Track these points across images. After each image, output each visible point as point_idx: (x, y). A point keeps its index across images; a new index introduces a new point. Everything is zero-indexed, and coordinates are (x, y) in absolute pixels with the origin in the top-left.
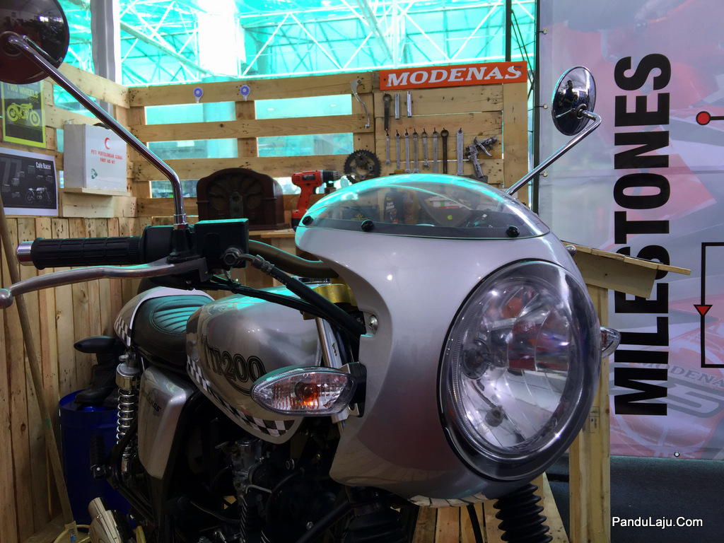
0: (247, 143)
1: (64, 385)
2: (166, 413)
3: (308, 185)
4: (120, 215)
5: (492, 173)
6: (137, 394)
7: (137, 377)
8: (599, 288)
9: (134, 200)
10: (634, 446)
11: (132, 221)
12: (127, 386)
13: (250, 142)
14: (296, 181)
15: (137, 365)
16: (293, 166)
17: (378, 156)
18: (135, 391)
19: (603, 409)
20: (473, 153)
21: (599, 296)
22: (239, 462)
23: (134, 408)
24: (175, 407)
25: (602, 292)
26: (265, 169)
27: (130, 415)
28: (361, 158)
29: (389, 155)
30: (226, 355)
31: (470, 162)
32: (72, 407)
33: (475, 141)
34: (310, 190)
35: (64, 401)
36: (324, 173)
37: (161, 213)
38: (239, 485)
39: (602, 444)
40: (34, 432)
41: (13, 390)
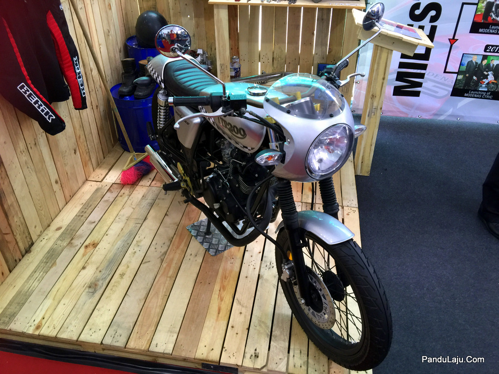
8: (389, 49)
10: (399, 112)
18: (166, 106)
19: (379, 108)
21: (388, 53)
22: (224, 147)
24: (196, 124)
25: (390, 51)
38: (224, 155)
39: (376, 123)
40: (101, 108)
41: (90, 90)
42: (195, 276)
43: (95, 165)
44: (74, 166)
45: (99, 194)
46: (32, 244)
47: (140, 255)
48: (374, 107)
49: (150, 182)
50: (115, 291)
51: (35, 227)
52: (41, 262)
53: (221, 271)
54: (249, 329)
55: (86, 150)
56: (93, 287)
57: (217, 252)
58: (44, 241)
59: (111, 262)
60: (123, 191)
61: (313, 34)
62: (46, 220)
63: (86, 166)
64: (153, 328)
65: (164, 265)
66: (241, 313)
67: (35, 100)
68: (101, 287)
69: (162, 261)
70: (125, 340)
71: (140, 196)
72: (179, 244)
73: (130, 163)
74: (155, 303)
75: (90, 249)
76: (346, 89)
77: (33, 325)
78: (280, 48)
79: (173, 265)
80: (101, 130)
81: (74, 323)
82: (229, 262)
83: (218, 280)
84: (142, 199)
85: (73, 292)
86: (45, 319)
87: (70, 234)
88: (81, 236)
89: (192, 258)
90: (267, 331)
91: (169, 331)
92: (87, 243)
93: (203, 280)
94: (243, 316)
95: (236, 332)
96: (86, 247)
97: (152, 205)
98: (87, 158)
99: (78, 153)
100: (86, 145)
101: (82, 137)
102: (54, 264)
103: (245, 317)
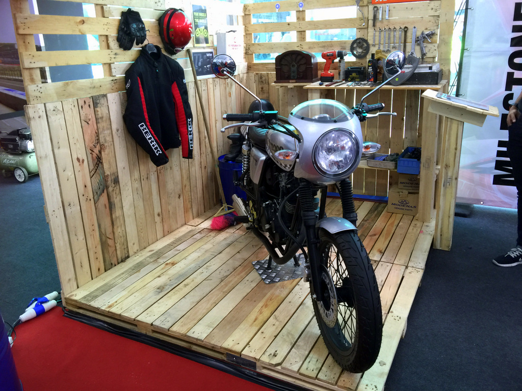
0: (302, 34)
1: (219, 152)
2: (259, 163)
3: (330, 59)
4: (240, 73)
5: (431, 51)
6: (250, 156)
7: (250, 150)
9: (246, 64)
11: (245, 75)
12: (246, 153)
13: (303, 33)
14: (324, 56)
15: (249, 146)
16: (324, 47)
17: (369, 41)
18: (249, 155)
19: (454, 178)
20: (421, 40)
23: (249, 161)
24: (262, 161)
25: (460, 123)
26: (310, 48)
27: (247, 164)
28: (359, 43)
29: (374, 41)
30: (275, 145)
31: (419, 45)
32: (223, 160)
33: (423, 33)
34: (330, 61)
35: (220, 158)
36: (338, 52)
37: (259, 71)
39: (452, 193)
40: (209, 170)
41: (202, 152)
42: (246, 294)
43: (195, 214)
44: (176, 207)
45: (191, 234)
46: (128, 257)
47: (206, 275)
48: (448, 177)
49: (235, 230)
50: (176, 294)
51: (134, 244)
52: (130, 268)
53: (269, 294)
54: (276, 337)
55: (189, 199)
56: (160, 289)
57: (272, 281)
58: (137, 257)
59: (181, 276)
60: (210, 234)
61: (403, 119)
62: (144, 242)
63: (187, 212)
64: (196, 322)
65: (223, 284)
66: (274, 325)
67: (150, 136)
68: (166, 290)
69: (222, 281)
70: (170, 325)
71: (223, 238)
72: (241, 272)
73: (220, 213)
74: (204, 306)
75: (168, 267)
76: (427, 164)
77: (107, 305)
78: (371, 132)
79: (230, 285)
80: (206, 187)
81: (137, 308)
82: (279, 290)
83: (264, 300)
84: (223, 240)
85: (145, 290)
86: (117, 303)
87: (158, 255)
88: (166, 257)
89: (247, 283)
90: (292, 341)
91: (207, 325)
92: (168, 262)
93: (250, 299)
94: (275, 327)
95: (264, 336)
96: (167, 264)
97: (229, 245)
98: (189, 206)
99: (181, 198)
100: (190, 194)
101: (188, 187)
102: (139, 271)
103: (276, 328)
